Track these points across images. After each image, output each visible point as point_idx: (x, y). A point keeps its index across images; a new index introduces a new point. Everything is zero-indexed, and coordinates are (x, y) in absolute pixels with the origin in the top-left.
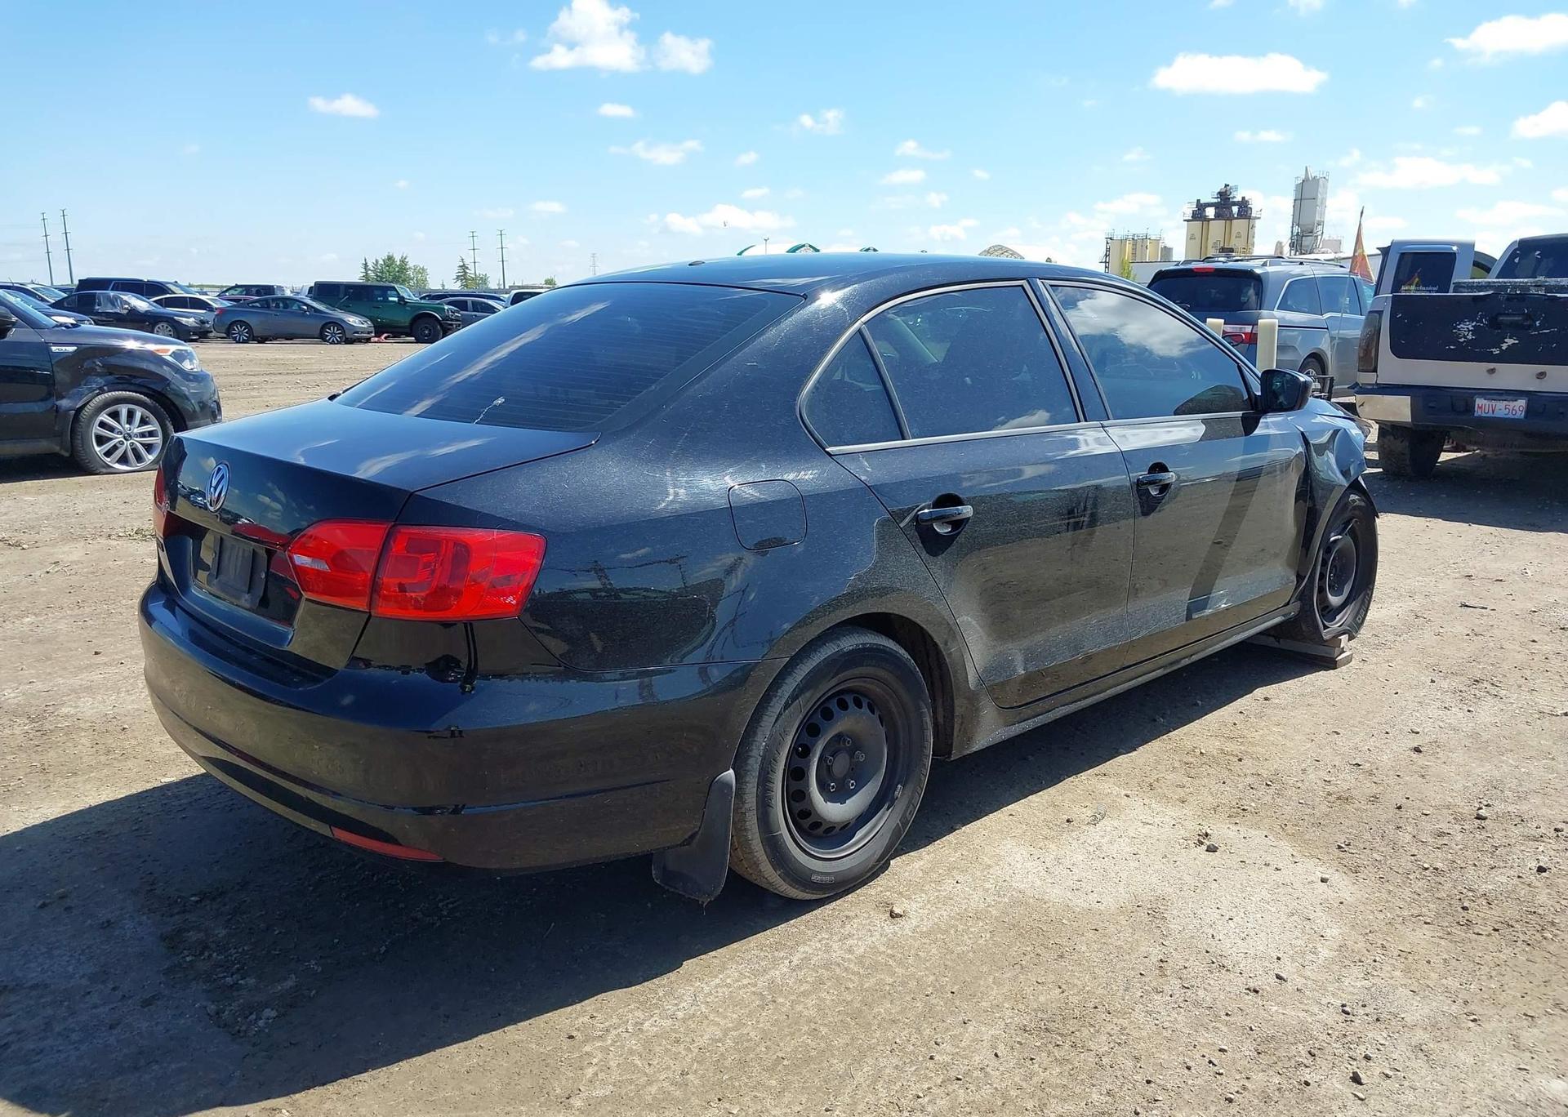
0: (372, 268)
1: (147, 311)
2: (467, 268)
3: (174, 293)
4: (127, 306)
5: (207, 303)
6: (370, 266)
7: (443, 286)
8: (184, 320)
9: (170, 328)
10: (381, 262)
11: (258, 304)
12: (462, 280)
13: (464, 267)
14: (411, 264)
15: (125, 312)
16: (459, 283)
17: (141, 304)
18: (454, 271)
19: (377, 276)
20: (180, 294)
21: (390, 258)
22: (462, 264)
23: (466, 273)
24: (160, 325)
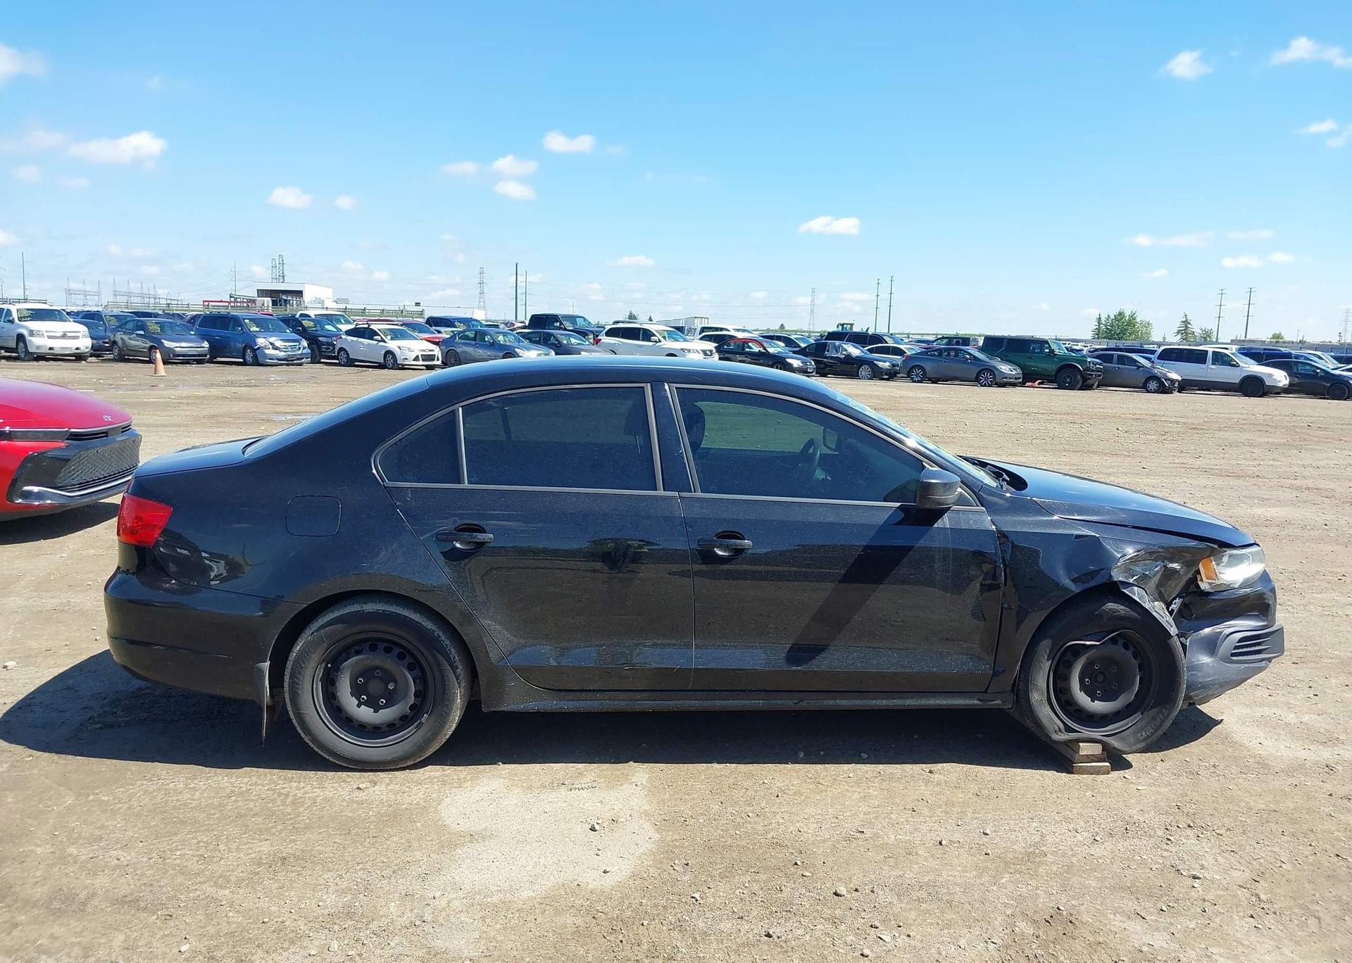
0: (1104, 322)
1: (857, 357)
2: (1189, 323)
3: (887, 343)
4: (844, 353)
5: (902, 350)
6: (1103, 320)
7: (1164, 338)
8: (880, 364)
9: (869, 369)
10: (1112, 317)
11: (936, 353)
12: (1182, 334)
13: (1186, 323)
14: (1138, 320)
15: (843, 356)
16: (1179, 336)
17: (854, 351)
18: (1176, 325)
19: (1107, 329)
20: (891, 343)
21: (1120, 314)
22: (1184, 320)
23: (1187, 328)
24: (863, 367)
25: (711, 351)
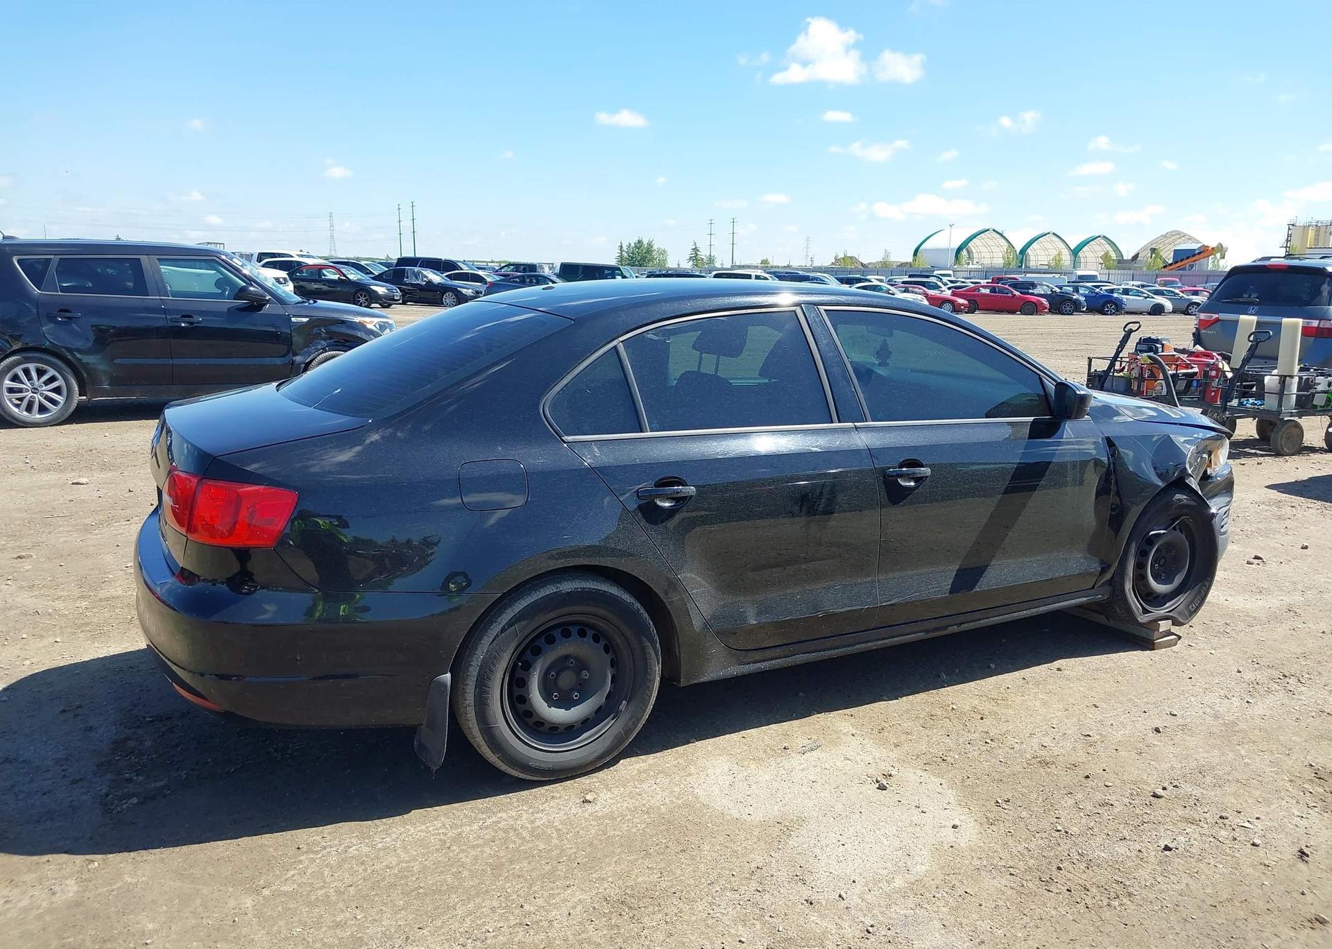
0: (626, 250)
1: (439, 283)
2: (698, 251)
3: (462, 269)
4: (425, 279)
5: (482, 277)
6: (625, 248)
7: (679, 265)
8: (464, 291)
9: (454, 296)
10: (633, 245)
11: (517, 280)
12: (693, 260)
13: (696, 250)
14: (655, 247)
15: (424, 283)
16: (691, 263)
17: (435, 278)
18: (688, 252)
19: (629, 256)
20: (466, 269)
21: (639, 242)
22: (694, 247)
23: (697, 255)
24: (447, 294)
25: (285, 279)
